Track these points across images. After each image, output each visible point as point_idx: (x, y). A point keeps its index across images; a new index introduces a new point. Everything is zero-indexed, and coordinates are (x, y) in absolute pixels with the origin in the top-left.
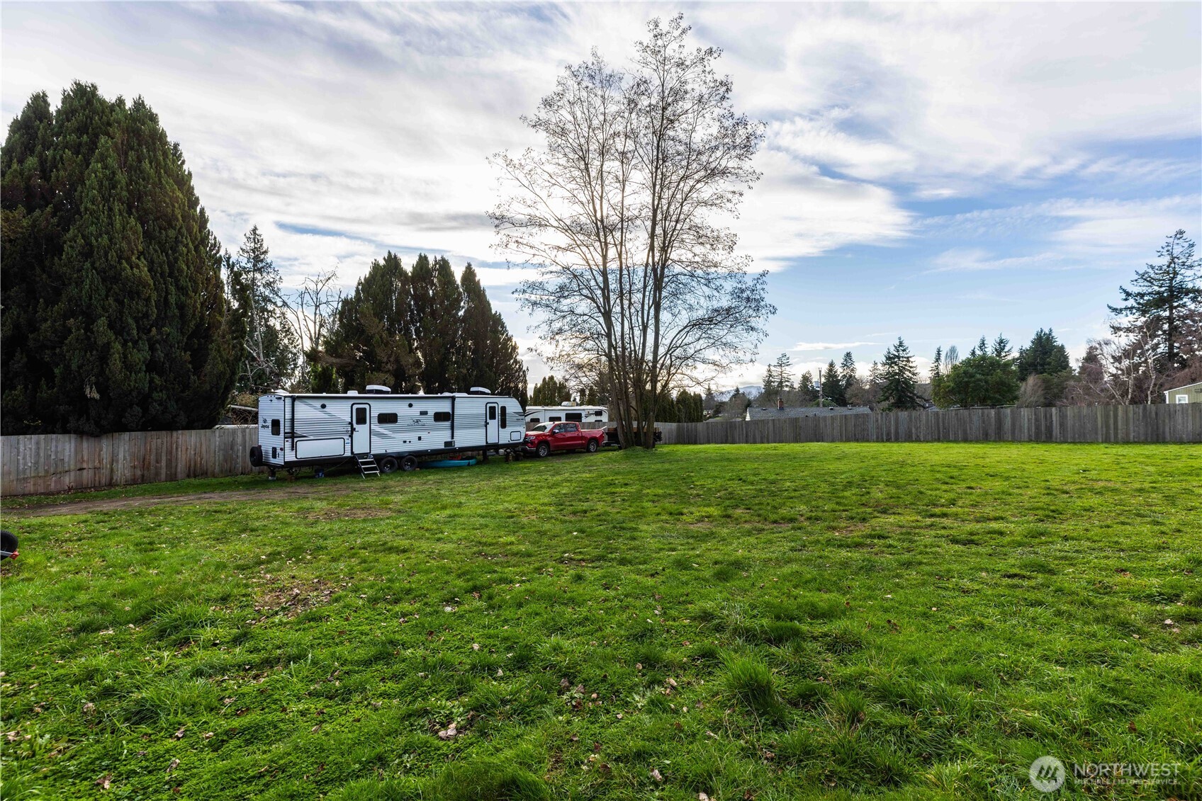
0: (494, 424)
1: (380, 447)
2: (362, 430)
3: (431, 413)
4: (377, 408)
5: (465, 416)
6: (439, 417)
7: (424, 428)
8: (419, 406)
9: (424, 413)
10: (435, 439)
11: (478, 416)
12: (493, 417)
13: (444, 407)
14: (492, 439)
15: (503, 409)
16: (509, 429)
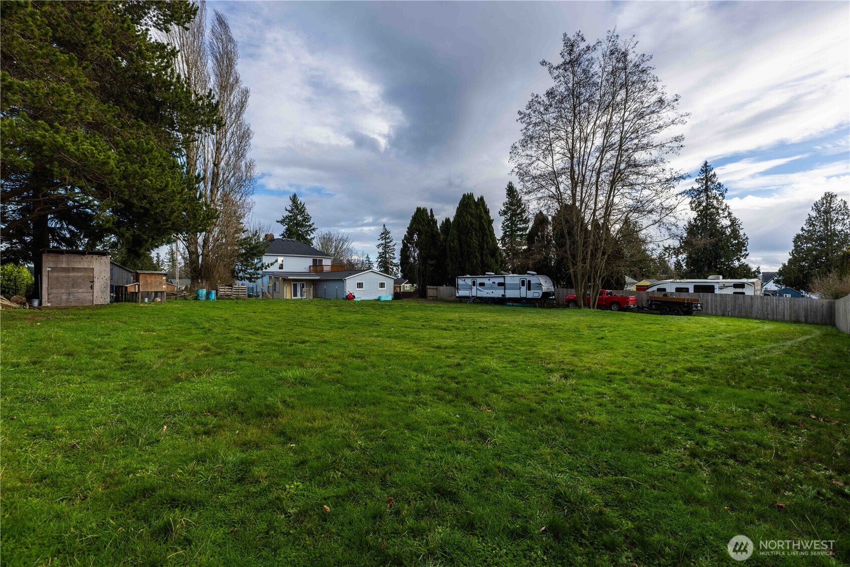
0: (524, 289)
1: (480, 294)
2: (474, 288)
3: (497, 283)
4: (479, 281)
5: (510, 284)
6: (500, 284)
7: (493, 288)
8: (492, 280)
9: (494, 283)
10: (498, 293)
11: (515, 284)
12: (523, 285)
13: (501, 280)
14: (523, 295)
15: (529, 282)
16: (532, 291)
